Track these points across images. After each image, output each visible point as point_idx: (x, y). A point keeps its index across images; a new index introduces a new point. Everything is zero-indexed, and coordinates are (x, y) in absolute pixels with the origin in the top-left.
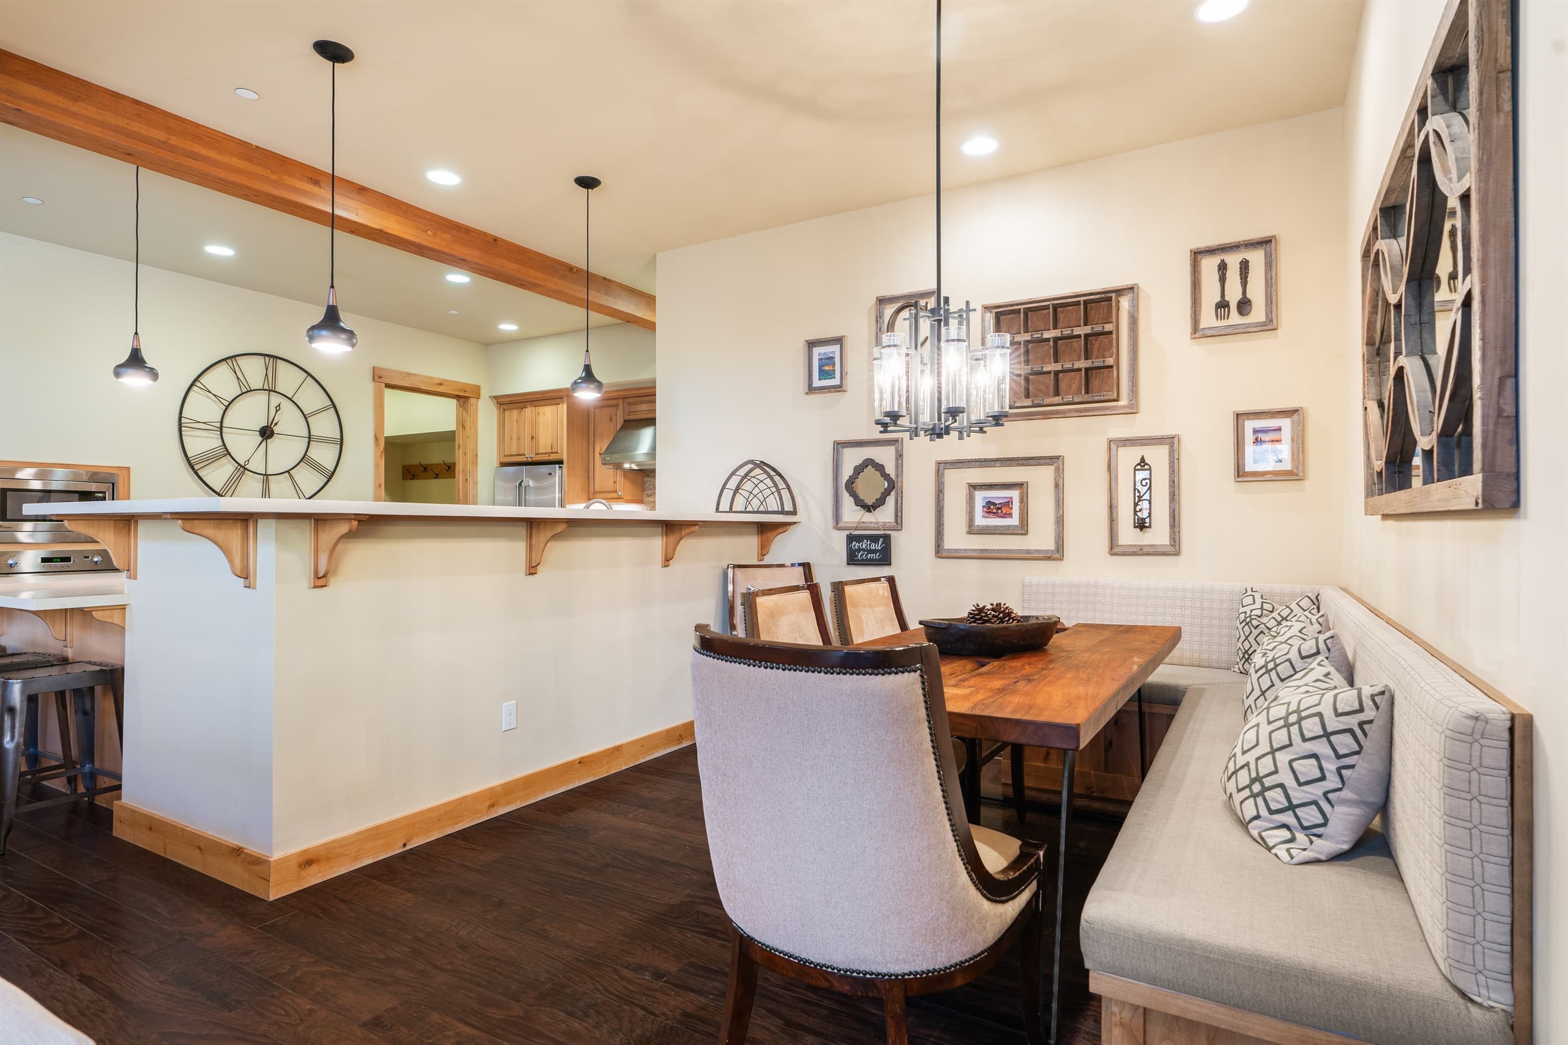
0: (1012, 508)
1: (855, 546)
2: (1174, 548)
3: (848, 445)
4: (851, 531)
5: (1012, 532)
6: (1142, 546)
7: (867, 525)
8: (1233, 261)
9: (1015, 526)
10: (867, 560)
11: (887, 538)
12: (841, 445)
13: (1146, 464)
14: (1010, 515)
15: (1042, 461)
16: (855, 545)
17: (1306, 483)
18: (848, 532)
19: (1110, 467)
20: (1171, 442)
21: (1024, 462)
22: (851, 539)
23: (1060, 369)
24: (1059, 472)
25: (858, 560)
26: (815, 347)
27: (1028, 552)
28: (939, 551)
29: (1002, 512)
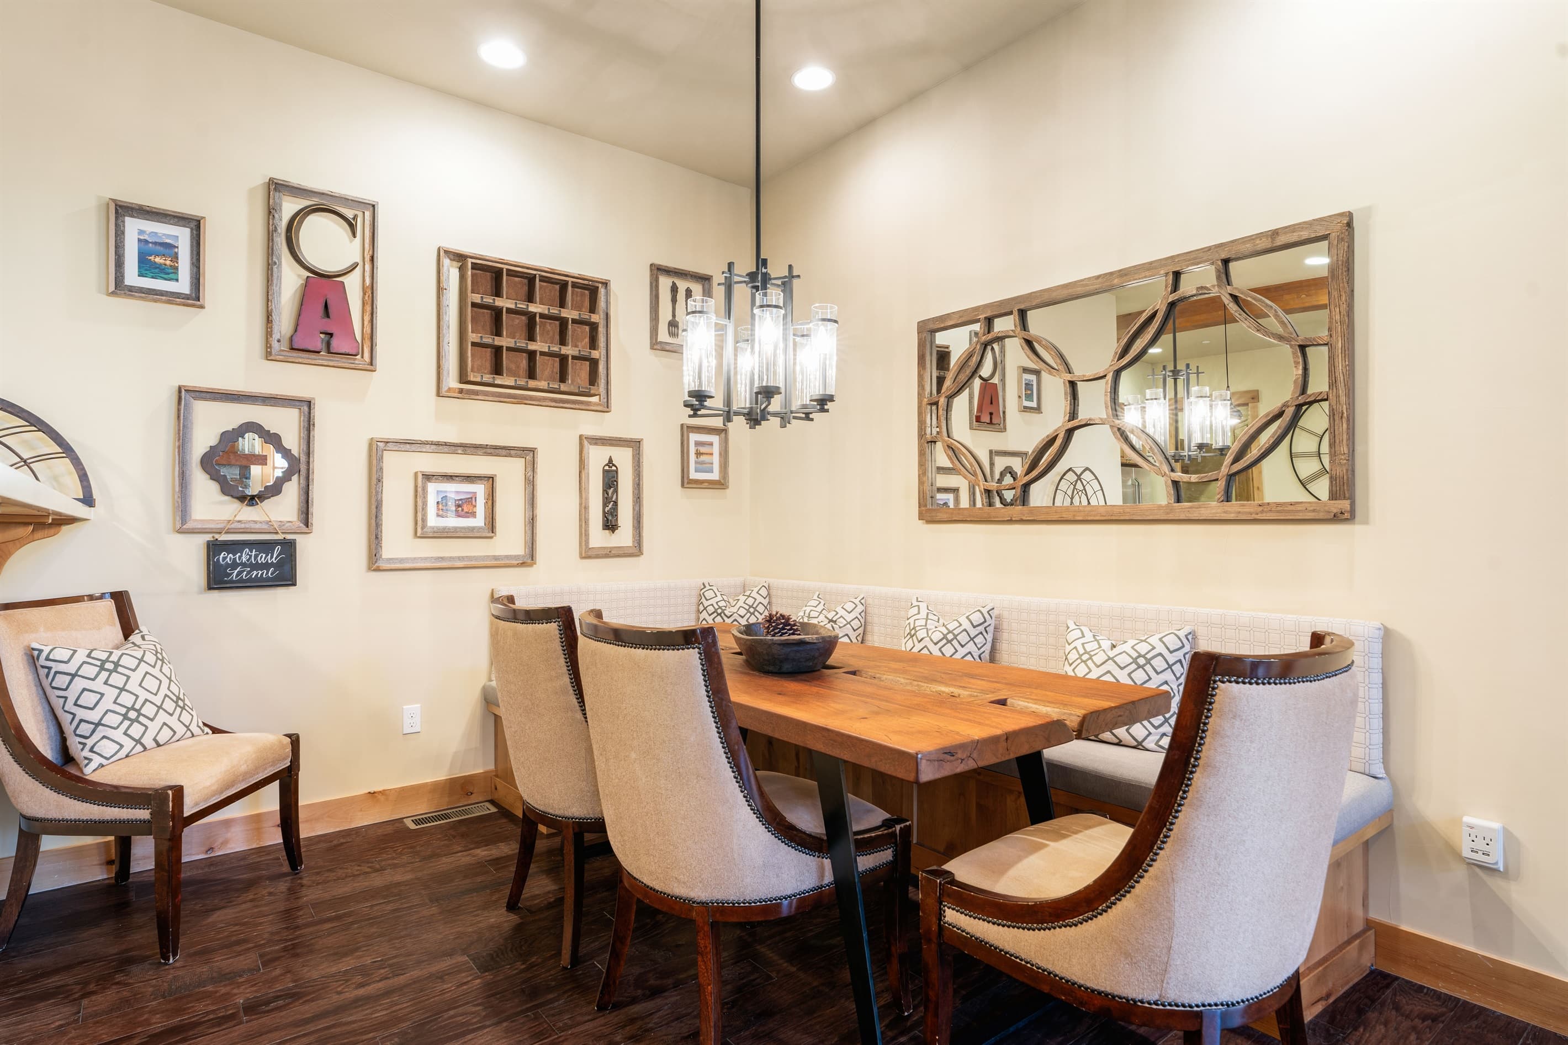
0: (475, 506)
1: (224, 559)
2: (637, 550)
3: (208, 395)
4: (217, 536)
5: (478, 535)
6: (611, 548)
7: (247, 526)
8: (682, 285)
9: (480, 528)
10: (250, 580)
11: (289, 548)
12: (193, 394)
13: (614, 465)
14: (473, 514)
15: (512, 452)
16: (225, 557)
17: (727, 491)
18: (209, 537)
19: (582, 464)
20: (635, 445)
21: (492, 451)
22: (214, 548)
23: (547, 350)
24: (532, 466)
25: (232, 581)
26: (132, 216)
27: (496, 558)
28: (374, 561)
29: (463, 510)
